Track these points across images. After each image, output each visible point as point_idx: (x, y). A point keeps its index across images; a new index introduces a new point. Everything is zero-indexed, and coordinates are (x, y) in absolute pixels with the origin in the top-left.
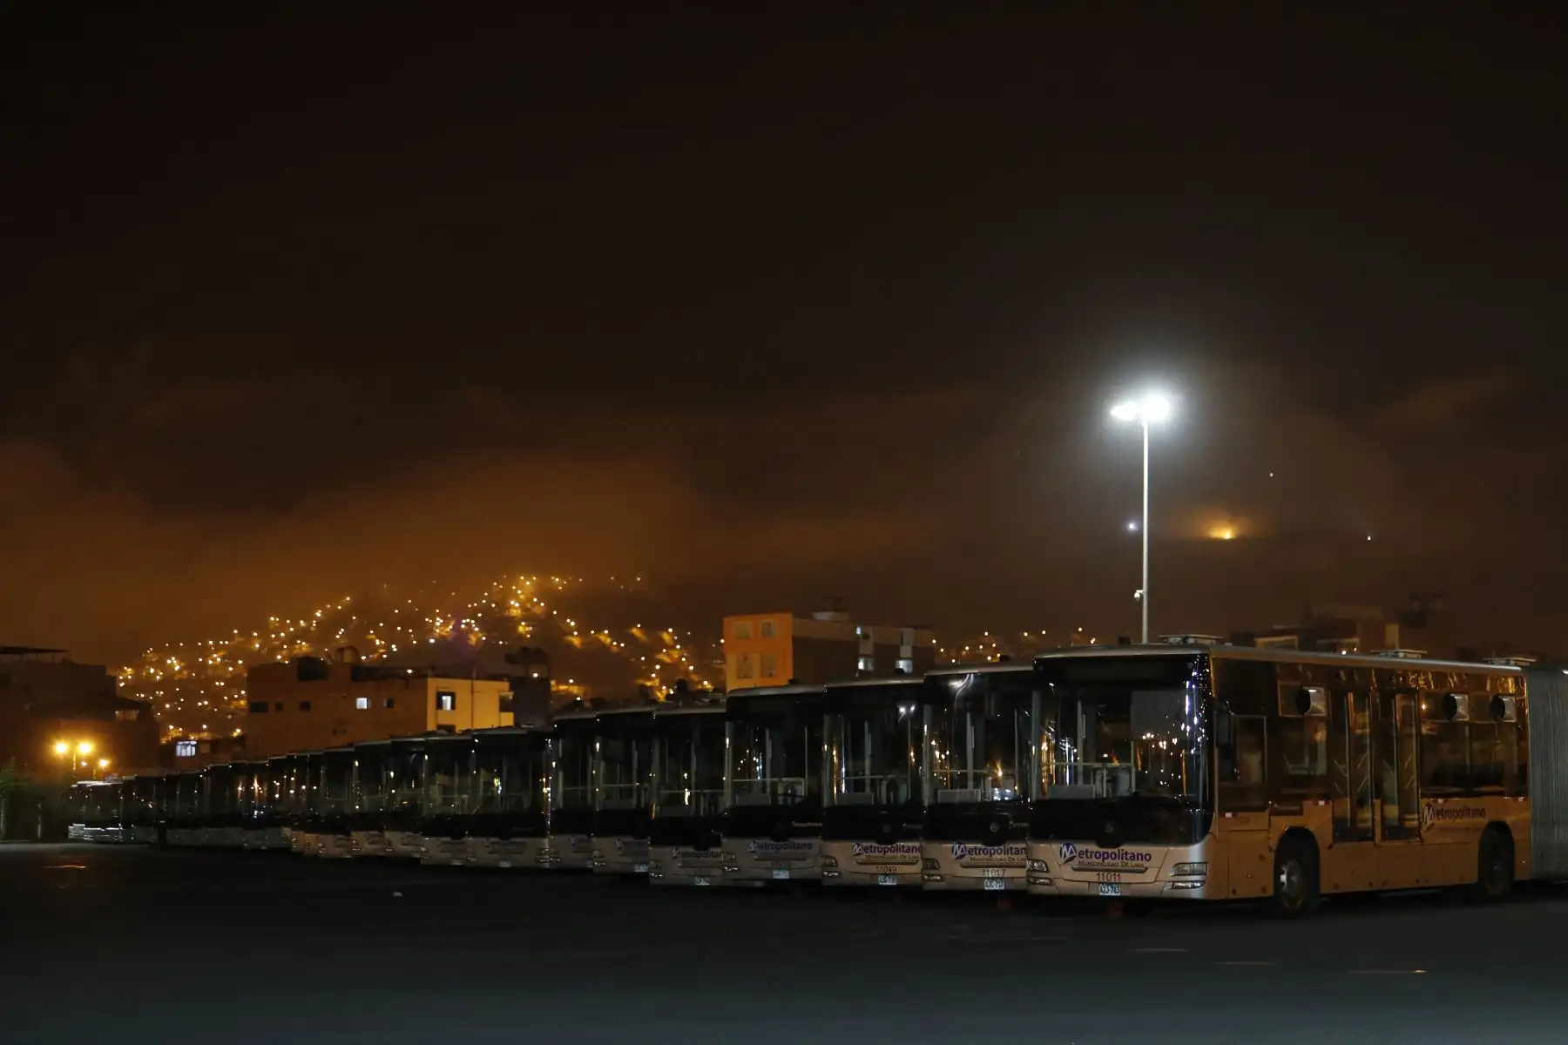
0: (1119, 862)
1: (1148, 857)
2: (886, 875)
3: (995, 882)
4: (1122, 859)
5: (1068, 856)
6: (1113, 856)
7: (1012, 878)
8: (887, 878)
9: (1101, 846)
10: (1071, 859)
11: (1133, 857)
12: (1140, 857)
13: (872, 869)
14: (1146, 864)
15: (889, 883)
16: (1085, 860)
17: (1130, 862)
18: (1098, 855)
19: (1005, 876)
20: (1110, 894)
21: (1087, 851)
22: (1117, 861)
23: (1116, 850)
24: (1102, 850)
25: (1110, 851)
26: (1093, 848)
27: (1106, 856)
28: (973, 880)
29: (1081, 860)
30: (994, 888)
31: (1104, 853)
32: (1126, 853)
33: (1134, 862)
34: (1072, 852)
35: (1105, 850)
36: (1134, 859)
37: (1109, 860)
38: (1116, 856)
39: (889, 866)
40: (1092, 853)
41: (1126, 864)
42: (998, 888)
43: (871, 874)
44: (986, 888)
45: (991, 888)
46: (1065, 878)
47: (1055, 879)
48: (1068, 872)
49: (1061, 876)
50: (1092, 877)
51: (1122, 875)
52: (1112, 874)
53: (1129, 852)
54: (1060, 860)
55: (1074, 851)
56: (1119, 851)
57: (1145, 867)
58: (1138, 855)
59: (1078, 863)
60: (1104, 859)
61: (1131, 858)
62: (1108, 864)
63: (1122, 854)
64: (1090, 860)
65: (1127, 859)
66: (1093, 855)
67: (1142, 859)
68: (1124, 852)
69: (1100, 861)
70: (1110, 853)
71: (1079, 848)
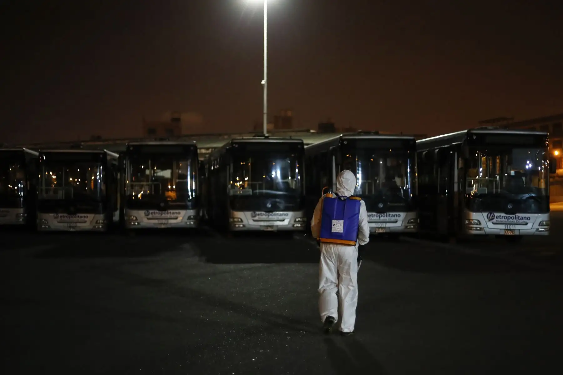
1: (529, 218)
4: (517, 219)
5: (491, 218)
6: (513, 218)
9: (506, 214)
10: (492, 219)
11: (522, 218)
12: (525, 218)
14: (527, 221)
17: (520, 220)
18: (505, 218)
20: (510, 234)
21: (500, 216)
23: (514, 216)
24: (507, 216)
25: (511, 216)
26: (503, 214)
27: (509, 218)
29: (497, 220)
32: (519, 217)
33: (522, 221)
34: (492, 216)
35: (509, 215)
37: (511, 220)
38: (515, 218)
40: (502, 217)
41: (519, 222)
46: (489, 227)
47: (484, 228)
48: (490, 225)
49: (486, 227)
50: (502, 227)
51: (516, 226)
52: (512, 225)
53: (520, 216)
54: (487, 220)
55: (494, 216)
56: (515, 216)
57: (527, 222)
58: (524, 218)
59: (495, 221)
60: (508, 219)
61: (521, 219)
62: (510, 221)
63: (517, 217)
64: (501, 220)
65: (519, 219)
66: (503, 218)
67: (526, 219)
68: (518, 216)
69: (506, 220)
70: (511, 217)
71: (496, 214)
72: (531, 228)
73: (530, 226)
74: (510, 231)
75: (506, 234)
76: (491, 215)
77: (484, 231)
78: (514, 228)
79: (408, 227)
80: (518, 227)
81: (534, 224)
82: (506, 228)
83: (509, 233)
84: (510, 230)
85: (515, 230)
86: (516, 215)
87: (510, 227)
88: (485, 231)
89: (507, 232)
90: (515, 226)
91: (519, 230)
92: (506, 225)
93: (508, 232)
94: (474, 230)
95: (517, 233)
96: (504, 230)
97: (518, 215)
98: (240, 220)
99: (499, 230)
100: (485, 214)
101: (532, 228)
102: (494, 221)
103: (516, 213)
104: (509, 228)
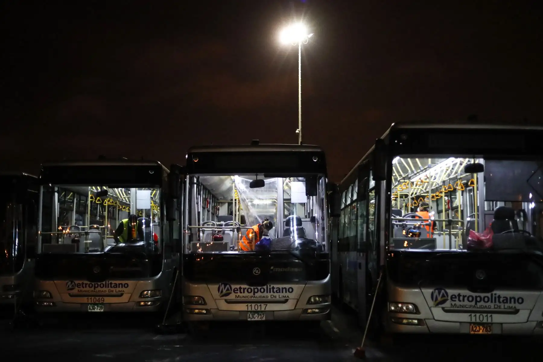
0: (492, 305)
1: (521, 300)
2: (95, 304)
3: (256, 315)
4: (495, 302)
5: (439, 299)
6: (486, 299)
7: (274, 311)
8: (96, 307)
9: (473, 290)
10: (443, 302)
11: (506, 300)
12: (513, 300)
13: (85, 300)
14: (518, 306)
15: (97, 310)
16: (458, 303)
17: (502, 305)
18: (470, 299)
19: (266, 310)
20: (481, 332)
22: (489, 303)
23: (489, 295)
24: (474, 294)
25: (482, 295)
26: (466, 292)
27: (478, 299)
28: (238, 313)
29: (453, 303)
30: (256, 319)
31: (476, 297)
32: (499, 297)
33: (506, 305)
34: (443, 296)
35: (477, 294)
36: (507, 302)
38: (491, 300)
39: (97, 298)
40: (464, 297)
41: (500, 307)
42: (259, 319)
43: (82, 304)
44: (249, 320)
45: (253, 319)
46: (436, 318)
47: (425, 319)
48: (438, 313)
49: (431, 317)
50: (464, 317)
51: (494, 316)
52: (485, 315)
53: (502, 296)
54: (431, 303)
55: (445, 295)
56: (492, 295)
57: (517, 308)
58: (511, 298)
59: (449, 306)
60: (476, 302)
61: (503, 301)
62: (481, 307)
63: (495, 298)
64: (462, 303)
65: (499, 302)
66: (466, 298)
67: (515, 303)
68: (497, 296)
69: (473, 303)
70: (482, 297)
71: (451, 292)
72: (526, 321)
73: (522, 316)
74: (481, 327)
75: (472, 333)
76: (439, 293)
77: (425, 326)
78: (489, 321)
79: (309, 311)
80: (497, 318)
81: (531, 311)
82: (473, 320)
83: (479, 331)
84: (481, 324)
85: (492, 324)
86: (494, 292)
87: (481, 319)
88: (428, 327)
89: (474, 329)
90: (491, 316)
91: (502, 324)
92: (473, 314)
93: (478, 329)
94: (404, 324)
95: (496, 331)
96: (469, 324)
97: (498, 292)
98: (48, 295)
99: (458, 324)
100: (427, 292)
101: (528, 321)
102: (447, 305)
103: (492, 290)
104: (478, 321)
